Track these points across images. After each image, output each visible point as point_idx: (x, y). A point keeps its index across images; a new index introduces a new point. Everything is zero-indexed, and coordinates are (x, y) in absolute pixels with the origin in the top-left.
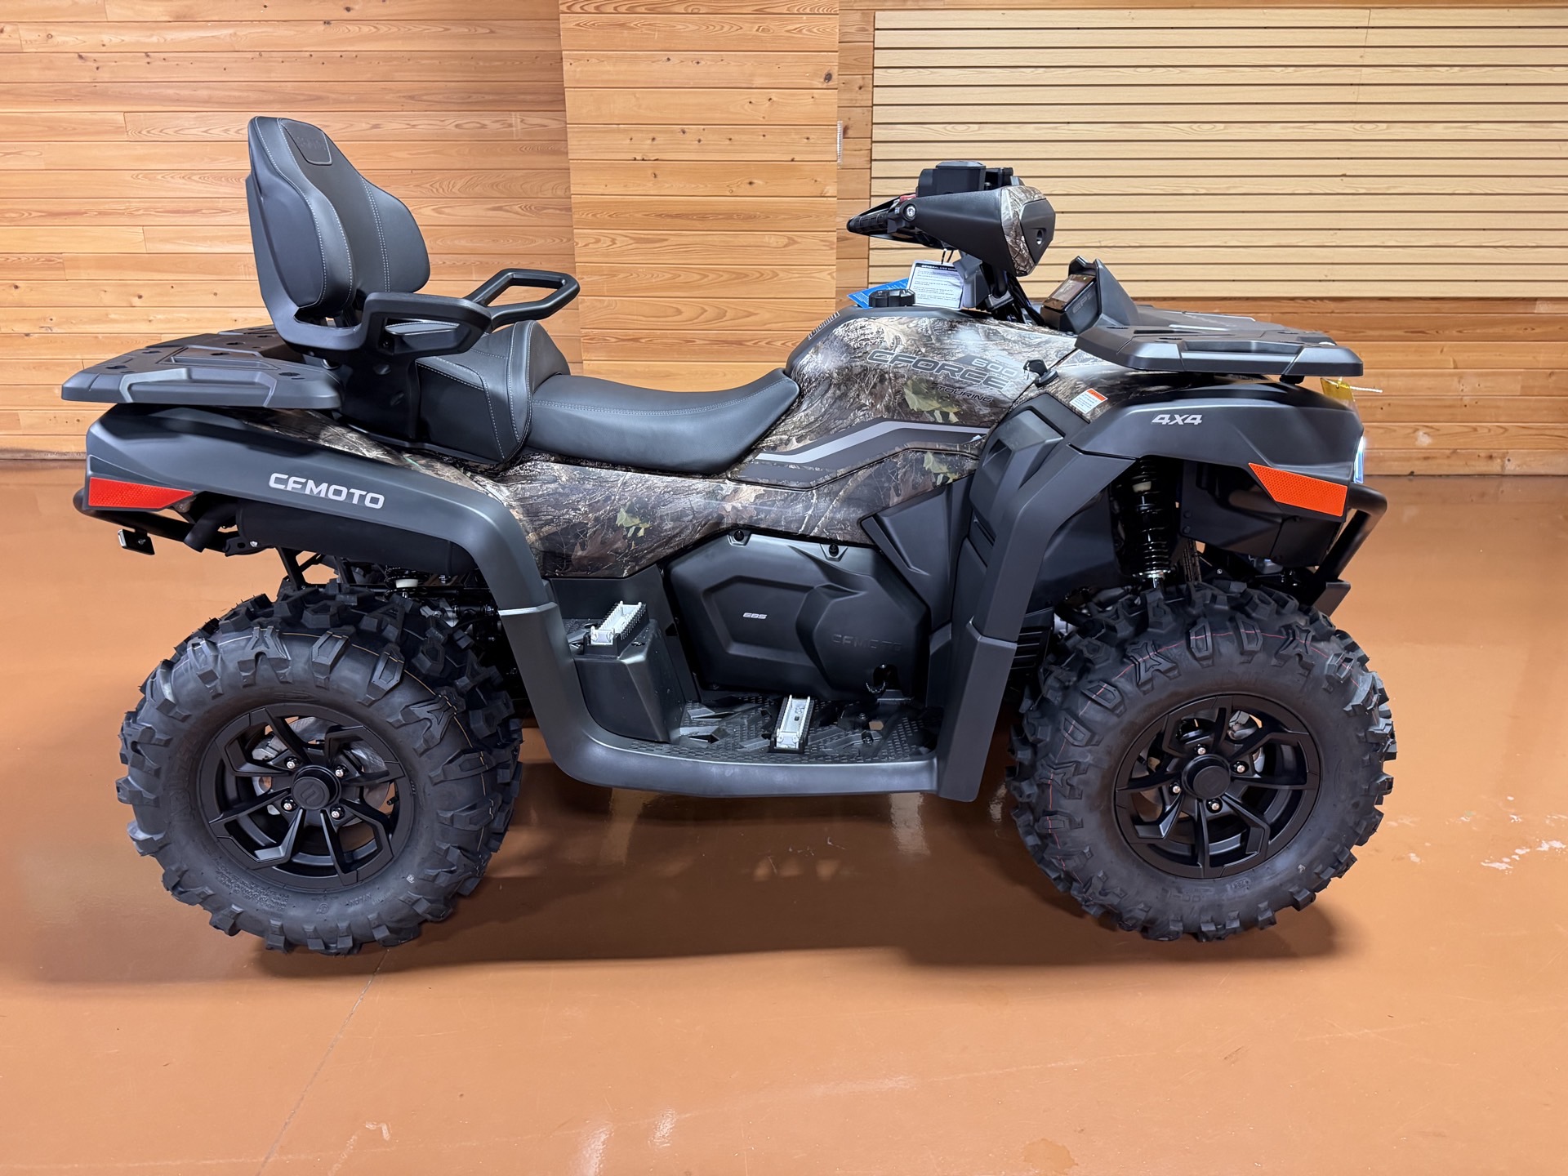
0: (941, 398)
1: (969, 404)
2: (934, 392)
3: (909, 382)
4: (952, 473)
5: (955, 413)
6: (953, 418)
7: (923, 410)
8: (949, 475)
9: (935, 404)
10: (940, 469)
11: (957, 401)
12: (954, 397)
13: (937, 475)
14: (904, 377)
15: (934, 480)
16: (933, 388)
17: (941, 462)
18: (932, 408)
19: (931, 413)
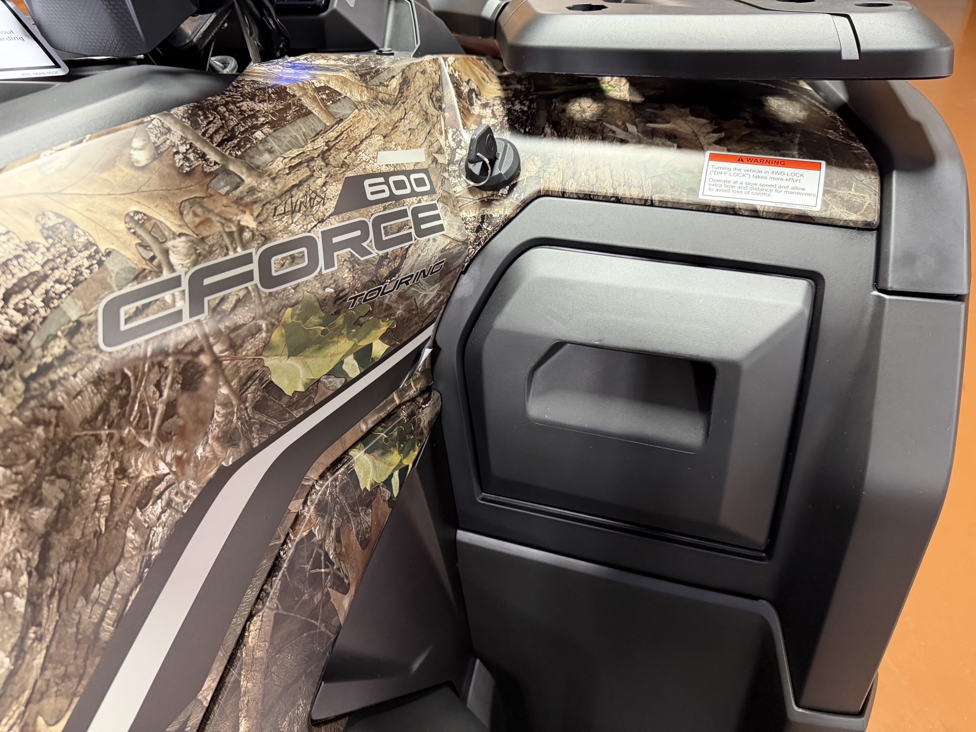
0: (357, 323)
1: (409, 298)
2: (340, 320)
3: (277, 336)
4: (408, 453)
5: (383, 338)
6: (379, 348)
7: (317, 377)
8: (405, 462)
9: (344, 345)
10: (390, 464)
11: (389, 307)
12: (381, 304)
13: (388, 483)
14: (259, 330)
15: (388, 493)
16: (337, 313)
17: (384, 449)
18: (337, 359)
19: (337, 371)
